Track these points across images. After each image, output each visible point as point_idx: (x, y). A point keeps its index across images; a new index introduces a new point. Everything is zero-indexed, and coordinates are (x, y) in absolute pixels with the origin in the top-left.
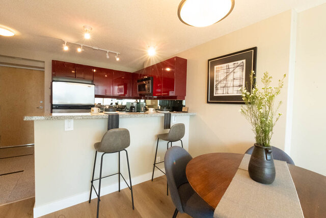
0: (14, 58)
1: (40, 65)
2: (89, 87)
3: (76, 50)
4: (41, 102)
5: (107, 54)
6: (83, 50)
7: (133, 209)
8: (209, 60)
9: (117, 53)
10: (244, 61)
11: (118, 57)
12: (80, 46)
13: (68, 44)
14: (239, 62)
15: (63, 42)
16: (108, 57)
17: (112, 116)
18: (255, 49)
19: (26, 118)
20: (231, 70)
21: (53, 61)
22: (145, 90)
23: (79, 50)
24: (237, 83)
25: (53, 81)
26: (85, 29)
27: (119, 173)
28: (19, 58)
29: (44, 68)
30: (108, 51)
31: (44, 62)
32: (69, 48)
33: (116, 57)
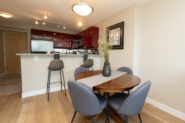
0: (12, 28)
1: (25, 31)
2: (50, 42)
3: (42, 24)
4: (27, 51)
5: (59, 25)
6: (46, 24)
7: (66, 95)
8: (107, 28)
9: (64, 25)
10: (119, 28)
11: (65, 27)
12: (44, 22)
13: (38, 21)
14: (118, 29)
15: (36, 20)
16: (59, 27)
17: (56, 54)
18: (123, 22)
19: (17, 54)
20: (115, 33)
21: (31, 29)
22: (80, 44)
23: (44, 24)
24: (117, 39)
25: (31, 39)
26: (45, 14)
27: (61, 82)
28: (14, 28)
29: (27, 33)
30: (59, 24)
31: (27, 30)
32: (38, 23)
33: (63, 27)
